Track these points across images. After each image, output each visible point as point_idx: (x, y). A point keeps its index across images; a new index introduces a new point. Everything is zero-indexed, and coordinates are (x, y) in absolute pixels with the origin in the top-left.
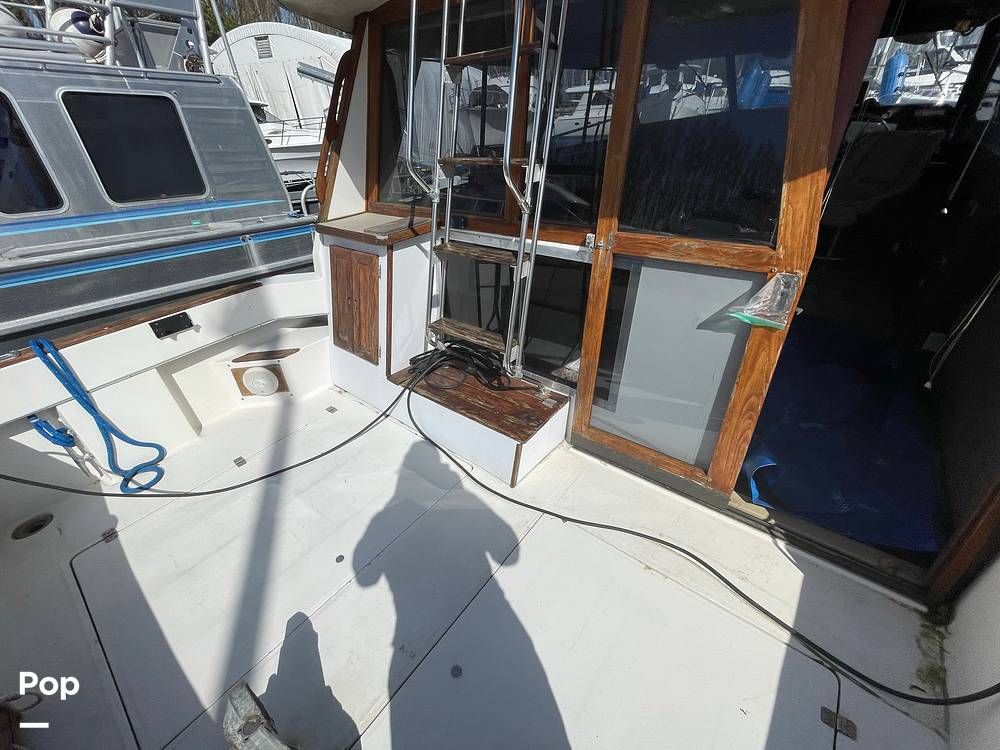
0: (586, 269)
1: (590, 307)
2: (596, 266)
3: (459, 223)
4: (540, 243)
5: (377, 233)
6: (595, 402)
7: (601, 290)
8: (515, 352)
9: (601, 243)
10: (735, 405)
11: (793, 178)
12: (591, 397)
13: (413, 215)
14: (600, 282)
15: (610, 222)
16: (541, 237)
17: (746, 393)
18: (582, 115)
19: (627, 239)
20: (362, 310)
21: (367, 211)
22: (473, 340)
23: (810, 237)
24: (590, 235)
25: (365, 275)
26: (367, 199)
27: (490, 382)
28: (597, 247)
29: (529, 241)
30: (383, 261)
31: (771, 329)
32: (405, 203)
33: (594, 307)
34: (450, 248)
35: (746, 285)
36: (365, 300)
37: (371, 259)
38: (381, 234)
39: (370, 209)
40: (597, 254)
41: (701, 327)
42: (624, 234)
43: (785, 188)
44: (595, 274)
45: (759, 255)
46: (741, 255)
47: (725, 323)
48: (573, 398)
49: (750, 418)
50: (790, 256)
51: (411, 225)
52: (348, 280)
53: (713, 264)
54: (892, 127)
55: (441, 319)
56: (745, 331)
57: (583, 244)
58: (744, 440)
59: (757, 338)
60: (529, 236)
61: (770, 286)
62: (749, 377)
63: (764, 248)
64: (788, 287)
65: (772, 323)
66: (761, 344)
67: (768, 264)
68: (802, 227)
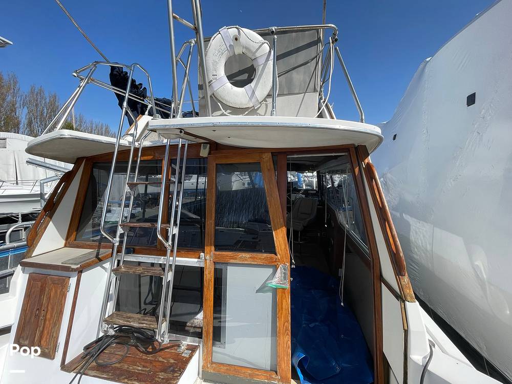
0: (202, 270)
1: (205, 290)
2: (206, 269)
3: (129, 251)
4: (177, 259)
5: (72, 264)
6: (213, 345)
7: (210, 280)
8: (164, 326)
9: (208, 257)
10: (280, 329)
11: (276, 230)
12: (211, 342)
13: (99, 247)
14: (209, 276)
15: (211, 248)
16: (177, 256)
17: (282, 323)
18: (195, 181)
19: (219, 255)
20: (48, 316)
21: (65, 246)
22: (136, 325)
23: (287, 251)
24: (202, 254)
25: (56, 292)
26: (67, 239)
27: (146, 348)
28: (206, 260)
29: (171, 258)
30: (73, 281)
31: (284, 289)
32: (93, 241)
33: (207, 289)
34: (123, 269)
35: (270, 270)
36: (53, 309)
37: (64, 280)
38: (75, 264)
39: (67, 245)
40: (206, 263)
41: (257, 291)
42: (218, 253)
43: (274, 233)
44: (206, 272)
45: (271, 258)
46: (265, 259)
47: (267, 288)
48: (201, 346)
49: (288, 334)
50: (282, 258)
51: (98, 254)
52: (40, 296)
53: (256, 263)
54: (304, 196)
55: (113, 314)
56: (275, 291)
57: (199, 258)
58: (288, 348)
59: (280, 294)
60: (172, 255)
61: (279, 270)
62: (282, 314)
63: (273, 255)
64: (285, 270)
65: (284, 286)
66: (282, 296)
67: (276, 262)
68: (283, 247)
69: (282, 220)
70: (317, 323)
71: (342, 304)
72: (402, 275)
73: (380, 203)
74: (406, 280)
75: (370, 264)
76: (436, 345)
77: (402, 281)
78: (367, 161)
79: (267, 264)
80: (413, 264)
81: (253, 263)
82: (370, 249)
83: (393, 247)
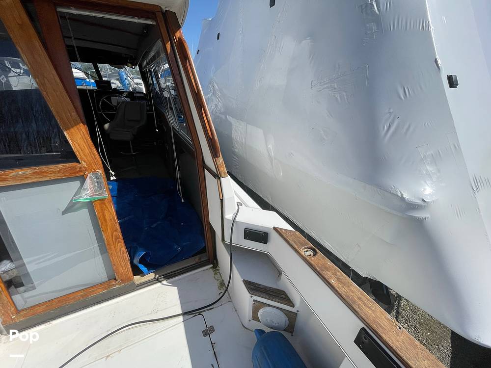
6: (11, 294)
10: (108, 241)
11: (67, 129)
17: (110, 234)
31: (102, 200)
35: (77, 184)
41: (64, 213)
43: (66, 134)
45: (73, 168)
46: (63, 170)
47: (77, 206)
49: (120, 242)
50: (90, 165)
53: (48, 179)
56: (90, 205)
58: (123, 253)
59: (98, 206)
61: (88, 180)
62: (106, 226)
63: (74, 164)
64: (98, 179)
65: (101, 197)
66: (102, 208)
67: (81, 171)
68: (87, 151)
69: (74, 114)
70: (159, 222)
71: (182, 201)
72: (217, 157)
73: (195, 88)
74: (220, 160)
75: (194, 155)
76: (243, 205)
77: (218, 161)
78: (178, 35)
79: (68, 176)
80: (235, 157)
81: (41, 180)
82: (193, 140)
83: (209, 132)
